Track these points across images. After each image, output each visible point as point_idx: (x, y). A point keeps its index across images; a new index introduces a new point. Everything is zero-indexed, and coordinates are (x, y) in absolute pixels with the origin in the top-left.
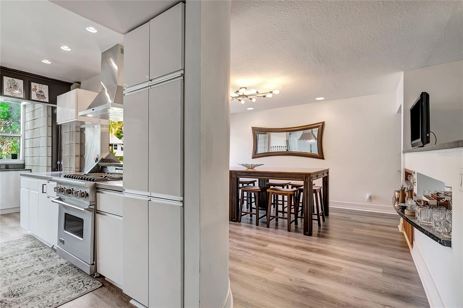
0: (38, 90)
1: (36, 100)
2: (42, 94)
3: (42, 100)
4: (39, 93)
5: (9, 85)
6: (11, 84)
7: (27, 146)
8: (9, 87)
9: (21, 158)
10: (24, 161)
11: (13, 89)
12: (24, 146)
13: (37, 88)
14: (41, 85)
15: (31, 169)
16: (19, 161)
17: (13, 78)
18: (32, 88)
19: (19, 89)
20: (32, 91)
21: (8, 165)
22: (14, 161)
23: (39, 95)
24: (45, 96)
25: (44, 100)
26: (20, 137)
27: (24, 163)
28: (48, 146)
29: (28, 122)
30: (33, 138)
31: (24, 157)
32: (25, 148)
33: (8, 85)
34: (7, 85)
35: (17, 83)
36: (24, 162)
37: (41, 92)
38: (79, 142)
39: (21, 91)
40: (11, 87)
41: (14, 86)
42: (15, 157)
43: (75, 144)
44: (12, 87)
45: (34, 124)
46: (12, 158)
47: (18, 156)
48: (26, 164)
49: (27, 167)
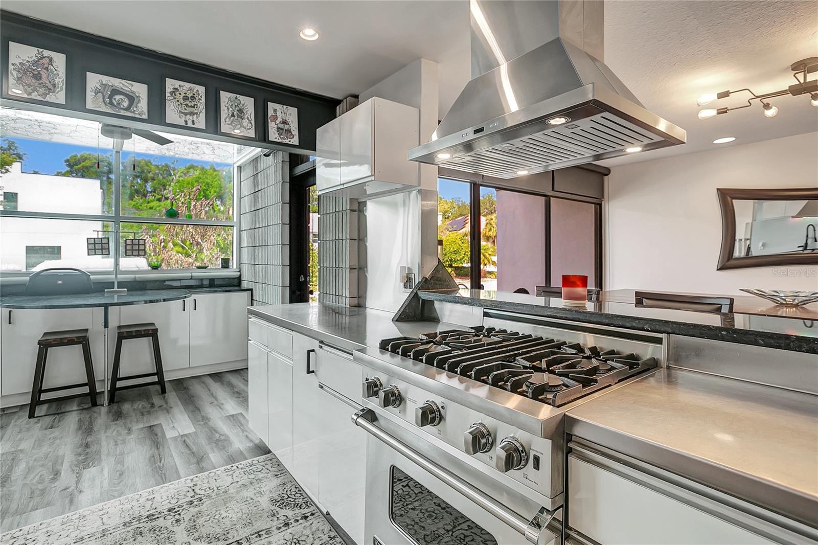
0: (280, 119)
1: (277, 140)
2: (286, 127)
3: (287, 141)
4: (281, 126)
5: (231, 109)
6: (234, 107)
7: (245, 243)
8: (230, 115)
9: (235, 267)
10: (240, 271)
11: (236, 117)
12: (240, 244)
13: (279, 113)
14: (285, 107)
15: (252, 289)
16: (231, 272)
17: (235, 95)
18: (269, 116)
19: (248, 118)
20: (269, 120)
21: (214, 279)
22: (225, 273)
23: (281, 131)
24: (293, 133)
25: (290, 141)
26: (233, 226)
27: (240, 276)
28: (283, 245)
29: (246, 199)
30: (255, 229)
31: (240, 264)
32: (240, 248)
33: (228, 109)
34: (226, 111)
35: (243, 105)
36: (239, 273)
37: (285, 122)
38: (356, 237)
39: (251, 123)
40: (233, 113)
41: (238, 111)
42: (226, 264)
43: (348, 241)
44: (235, 113)
45: (256, 201)
46: (223, 267)
47: (231, 264)
48: (242, 278)
49: (245, 285)
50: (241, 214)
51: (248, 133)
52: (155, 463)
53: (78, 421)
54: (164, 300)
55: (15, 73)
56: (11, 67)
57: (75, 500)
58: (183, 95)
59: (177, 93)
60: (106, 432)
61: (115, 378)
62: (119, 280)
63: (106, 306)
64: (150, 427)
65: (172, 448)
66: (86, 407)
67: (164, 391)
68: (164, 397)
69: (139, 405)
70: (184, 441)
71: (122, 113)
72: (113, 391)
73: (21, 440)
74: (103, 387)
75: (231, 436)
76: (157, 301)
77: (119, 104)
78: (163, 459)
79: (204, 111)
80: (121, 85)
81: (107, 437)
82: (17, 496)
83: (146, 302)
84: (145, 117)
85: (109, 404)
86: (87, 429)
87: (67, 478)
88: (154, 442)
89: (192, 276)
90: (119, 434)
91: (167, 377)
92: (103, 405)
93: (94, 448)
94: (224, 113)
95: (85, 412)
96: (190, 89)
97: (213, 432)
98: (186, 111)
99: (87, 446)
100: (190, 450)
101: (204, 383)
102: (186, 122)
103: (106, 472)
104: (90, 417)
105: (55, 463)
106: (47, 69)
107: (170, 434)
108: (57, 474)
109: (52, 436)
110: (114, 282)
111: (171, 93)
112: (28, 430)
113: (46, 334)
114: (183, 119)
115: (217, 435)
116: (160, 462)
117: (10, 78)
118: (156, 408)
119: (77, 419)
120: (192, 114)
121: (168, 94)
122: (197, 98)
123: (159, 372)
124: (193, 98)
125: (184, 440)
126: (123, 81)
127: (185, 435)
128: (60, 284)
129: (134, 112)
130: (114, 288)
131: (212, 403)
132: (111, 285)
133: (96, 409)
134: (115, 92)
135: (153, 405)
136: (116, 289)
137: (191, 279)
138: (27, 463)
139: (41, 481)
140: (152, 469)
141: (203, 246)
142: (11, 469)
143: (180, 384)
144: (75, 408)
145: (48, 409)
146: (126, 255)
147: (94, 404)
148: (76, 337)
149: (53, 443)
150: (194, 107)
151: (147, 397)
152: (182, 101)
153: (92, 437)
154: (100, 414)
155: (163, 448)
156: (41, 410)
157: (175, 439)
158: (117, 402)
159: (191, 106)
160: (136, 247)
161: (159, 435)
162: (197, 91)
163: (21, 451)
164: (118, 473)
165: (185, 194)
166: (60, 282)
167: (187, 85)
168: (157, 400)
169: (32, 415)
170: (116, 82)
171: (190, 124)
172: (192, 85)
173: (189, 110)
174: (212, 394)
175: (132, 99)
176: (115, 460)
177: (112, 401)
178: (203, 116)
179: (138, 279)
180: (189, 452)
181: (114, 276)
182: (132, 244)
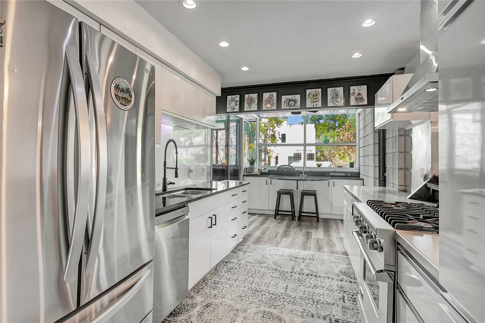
0: (357, 93)
1: (355, 104)
2: (360, 96)
3: (360, 104)
4: (357, 97)
6: (333, 93)
7: (361, 154)
9: (357, 167)
10: (359, 169)
11: (334, 98)
12: (359, 155)
13: (356, 91)
14: (360, 86)
16: (354, 170)
17: (334, 88)
18: (351, 93)
19: (340, 97)
20: (351, 95)
22: (352, 170)
23: (357, 99)
24: (364, 98)
25: (362, 103)
26: (356, 145)
28: (375, 155)
29: (361, 130)
30: (365, 146)
31: (359, 165)
32: (359, 157)
33: (331, 95)
34: (330, 96)
35: (338, 91)
36: (359, 170)
37: (359, 94)
38: (403, 151)
39: (341, 99)
40: (333, 97)
41: (335, 95)
42: (352, 165)
43: (397, 153)
44: (334, 97)
45: (365, 132)
46: (350, 167)
47: (354, 165)
48: (360, 173)
49: (361, 177)
50: (360, 139)
51: (340, 104)
52: (304, 244)
54: (318, 180)
55: (264, 103)
56: (263, 101)
57: (279, 245)
58: (313, 95)
59: (310, 95)
60: (293, 229)
61: (301, 212)
62: (305, 171)
63: (297, 180)
64: (308, 232)
65: (312, 241)
66: (291, 220)
67: (318, 221)
68: (317, 224)
69: (308, 224)
70: (318, 241)
71: (292, 107)
72: (300, 216)
73: (271, 224)
74: (297, 214)
75: (336, 245)
76: (315, 180)
77: (291, 105)
78: (308, 243)
79: (321, 99)
80: (292, 97)
81: (293, 231)
82: (265, 238)
83: (311, 180)
84: (299, 107)
85: (298, 221)
86: (288, 227)
87: (278, 238)
88: (307, 237)
89: (334, 171)
90: (297, 231)
91: (320, 216)
92: (296, 221)
93: (288, 233)
94: (329, 97)
95: (290, 221)
96: (316, 91)
97: (330, 241)
98: (314, 101)
99: (287, 232)
100: (318, 244)
101: (336, 222)
102: (314, 105)
103: (289, 241)
104: (291, 223)
105: (277, 233)
106: (272, 99)
107: (314, 236)
108: (276, 236)
109: (279, 226)
110: (303, 172)
111: (308, 95)
112: (273, 222)
113: (280, 190)
114: (313, 104)
115: (331, 243)
116: (306, 244)
118: (313, 227)
119: (287, 223)
120: (316, 102)
121: (307, 96)
122: (318, 94)
123: (317, 213)
124: (316, 95)
125: (318, 240)
126: (292, 96)
127: (319, 239)
129: (296, 106)
130: (303, 174)
131: (336, 231)
132: (301, 173)
133: (293, 221)
134: (290, 100)
135: (312, 225)
136: (303, 175)
138: (270, 231)
139: (272, 237)
141: (352, 156)
142: (266, 231)
143: (327, 221)
144: (287, 219)
145: (280, 217)
147: (293, 219)
148: (288, 192)
149: (278, 228)
150: (317, 98)
151: (311, 221)
152: (312, 97)
153: (289, 229)
154: (294, 223)
155: (309, 240)
156: (278, 217)
157: (315, 239)
158: (301, 221)
159: (316, 99)
160: (311, 157)
161: (310, 235)
162: (318, 91)
163: (270, 227)
164: (292, 242)
165: (343, 129)
166: (285, 171)
167: (314, 90)
168: (314, 224)
169: (275, 218)
170: (290, 97)
171: (315, 106)
172: (316, 90)
173: (315, 100)
174: (338, 227)
175: (295, 101)
176: (293, 239)
177: (299, 220)
178: (320, 101)
179: (312, 171)
180: (317, 244)
181: (303, 169)
182: (309, 156)
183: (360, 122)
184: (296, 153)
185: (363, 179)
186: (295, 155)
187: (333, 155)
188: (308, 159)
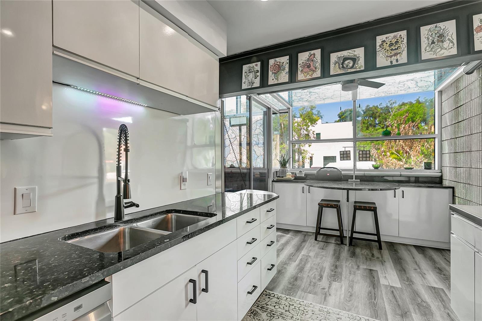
5: (431, 38)
6: (434, 36)
7: (446, 149)
8: (430, 43)
9: (437, 168)
10: (441, 172)
11: (436, 43)
12: (441, 151)
16: (434, 173)
17: (435, 24)
18: (474, 28)
19: (449, 39)
20: (475, 32)
22: (428, 173)
26: (435, 138)
27: (442, 176)
29: (447, 115)
30: (456, 138)
31: (441, 166)
32: (441, 154)
33: (428, 39)
34: (426, 41)
35: (444, 29)
36: (440, 174)
39: (452, 42)
40: (433, 41)
41: (438, 37)
42: (428, 166)
44: (435, 40)
45: (457, 115)
46: (425, 168)
47: (433, 166)
48: (444, 178)
49: (446, 183)
50: (442, 128)
51: (450, 52)
52: (372, 299)
53: (334, 250)
54: (381, 190)
55: (300, 69)
56: (299, 66)
57: (327, 298)
58: (389, 43)
59: (385, 44)
60: (346, 263)
61: (353, 232)
62: (356, 175)
63: (348, 190)
64: (370, 270)
65: (384, 293)
66: (338, 243)
67: (380, 248)
68: (381, 252)
69: (366, 252)
70: (393, 292)
71: (349, 71)
72: (351, 238)
73: (310, 250)
74: (347, 234)
75: (432, 307)
76: (376, 190)
77: (347, 66)
78: (377, 298)
79: (406, 49)
80: (348, 54)
81: (346, 266)
82: (305, 280)
83: (369, 190)
84: (363, 68)
85: (349, 246)
86: (337, 257)
87: (324, 283)
88: (372, 283)
89: (401, 174)
90: (352, 267)
91: (383, 239)
92: (346, 245)
93: (339, 270)
94: (424, 43)
95: (337, 245)
96: (395, 37)
97: (416, 295)
98: (391, 54)
99: (336, 267)
100: (397, 302)
101: (410, 251)
102: (391, 62)
103: (343, 288)
104: (340, 250)
105: (321, 271)
106: (313, 61)
107: (383, 281)
108: (321, 277)
109: (322, 254)
110: (353, 176)
111: (380, 46)
112: (314, 246)
113: (322, 200)
114: (389, 61)
116: (375, 300)
117: (299, 71)
118: (375, 258)
119: (334, 249)
120: (396, 55)
121: (378, 47)
122: (400, 41)
123: (378, 234)
124: (397, 42)
125: (392, 290)
126: (350, 51)
127: (394, 287)
128: (328, 175)
129: (356, 68)
130: (353, 179)
131: (416, 269)
132: (351, 177)
133: (342, 246)
134: (345, 59)
135: (373, 255)
136: (354, 180)
137: (400, 176)
138: (311, 264)
139: (315, 278)
140: (369, 303)
141: (411, 154)
142: (305, 265)
143: (392, 246)
144: (333, 242)
145: (323, 238)
146: (359, 160)
147: (342, 243)
148: (334, 204)
149: (322, 258)
150: (397, 49)
151: (370, 248)
152: (388, 48)
153: (339, 263)
154: (344, 249)
155: (378, 289)
156: (320, 238)
157: (386, 286)
158: (354, 246)
159: (395, 49)
160: (365, 156)
161: (376, 278)
162: (400, 35)
163: (310, 256)
164: (349, 294)
166: (328, 174)
167: (392, 35)
168: (376, 252)
169: (316, 239)
170: (345, 53)
171: (394, 63)
172: (395, 33)
173: (393, 52)
174: (416, 263)
175: (354, 60)
176: (348, 284)
177: (350, 244)
178: (405, 53)
179: (366, 175)
180: (395, 302)
181: (353, 172)
182: (363, 154)
183: (442, 103)
184: (343, 151)
185: (453, 188)
186: (342, 153)
187: (383, 153)
188: (361, 159)
